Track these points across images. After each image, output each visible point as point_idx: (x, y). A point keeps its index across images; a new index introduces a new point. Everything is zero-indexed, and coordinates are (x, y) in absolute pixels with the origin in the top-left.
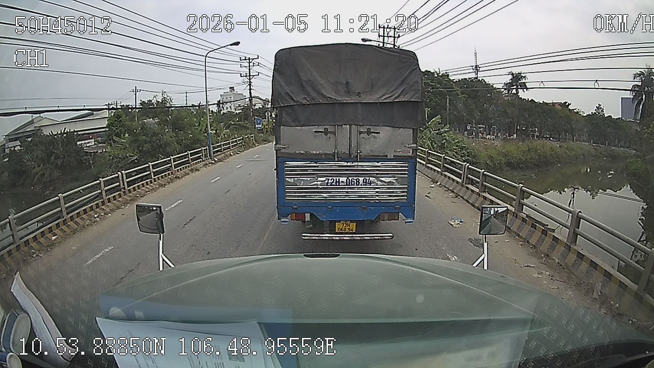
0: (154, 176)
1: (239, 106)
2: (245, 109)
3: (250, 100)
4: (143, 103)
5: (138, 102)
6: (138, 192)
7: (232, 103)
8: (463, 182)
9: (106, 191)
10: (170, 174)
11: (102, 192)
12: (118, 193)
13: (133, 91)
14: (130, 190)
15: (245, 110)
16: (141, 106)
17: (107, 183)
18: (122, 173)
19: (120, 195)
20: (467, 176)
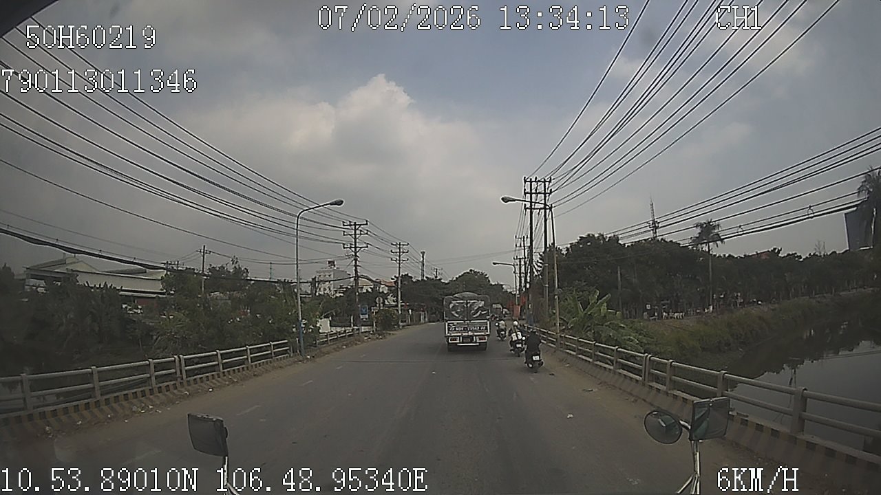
0: (223, 369)
1: (341, 287)
2: (350, 292)
3: (356, 280)
4: (212, 269)
5: (207, 267)
6: (200, 386)
7: (331, 282)
8: (644, 380)
9: (157, 377)
10: (245, 369)
11: (150, 377)
12: (172, 383)
13: (200, 252)
14: (189, 381)
15: (348, 293)
16: (210, 273)
17: (159, 367)
18: (179, 357)
19: (175, 387)
20: (649, 371)
